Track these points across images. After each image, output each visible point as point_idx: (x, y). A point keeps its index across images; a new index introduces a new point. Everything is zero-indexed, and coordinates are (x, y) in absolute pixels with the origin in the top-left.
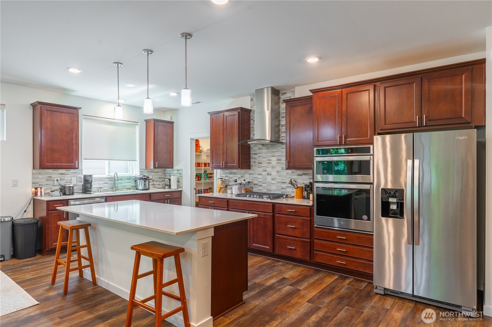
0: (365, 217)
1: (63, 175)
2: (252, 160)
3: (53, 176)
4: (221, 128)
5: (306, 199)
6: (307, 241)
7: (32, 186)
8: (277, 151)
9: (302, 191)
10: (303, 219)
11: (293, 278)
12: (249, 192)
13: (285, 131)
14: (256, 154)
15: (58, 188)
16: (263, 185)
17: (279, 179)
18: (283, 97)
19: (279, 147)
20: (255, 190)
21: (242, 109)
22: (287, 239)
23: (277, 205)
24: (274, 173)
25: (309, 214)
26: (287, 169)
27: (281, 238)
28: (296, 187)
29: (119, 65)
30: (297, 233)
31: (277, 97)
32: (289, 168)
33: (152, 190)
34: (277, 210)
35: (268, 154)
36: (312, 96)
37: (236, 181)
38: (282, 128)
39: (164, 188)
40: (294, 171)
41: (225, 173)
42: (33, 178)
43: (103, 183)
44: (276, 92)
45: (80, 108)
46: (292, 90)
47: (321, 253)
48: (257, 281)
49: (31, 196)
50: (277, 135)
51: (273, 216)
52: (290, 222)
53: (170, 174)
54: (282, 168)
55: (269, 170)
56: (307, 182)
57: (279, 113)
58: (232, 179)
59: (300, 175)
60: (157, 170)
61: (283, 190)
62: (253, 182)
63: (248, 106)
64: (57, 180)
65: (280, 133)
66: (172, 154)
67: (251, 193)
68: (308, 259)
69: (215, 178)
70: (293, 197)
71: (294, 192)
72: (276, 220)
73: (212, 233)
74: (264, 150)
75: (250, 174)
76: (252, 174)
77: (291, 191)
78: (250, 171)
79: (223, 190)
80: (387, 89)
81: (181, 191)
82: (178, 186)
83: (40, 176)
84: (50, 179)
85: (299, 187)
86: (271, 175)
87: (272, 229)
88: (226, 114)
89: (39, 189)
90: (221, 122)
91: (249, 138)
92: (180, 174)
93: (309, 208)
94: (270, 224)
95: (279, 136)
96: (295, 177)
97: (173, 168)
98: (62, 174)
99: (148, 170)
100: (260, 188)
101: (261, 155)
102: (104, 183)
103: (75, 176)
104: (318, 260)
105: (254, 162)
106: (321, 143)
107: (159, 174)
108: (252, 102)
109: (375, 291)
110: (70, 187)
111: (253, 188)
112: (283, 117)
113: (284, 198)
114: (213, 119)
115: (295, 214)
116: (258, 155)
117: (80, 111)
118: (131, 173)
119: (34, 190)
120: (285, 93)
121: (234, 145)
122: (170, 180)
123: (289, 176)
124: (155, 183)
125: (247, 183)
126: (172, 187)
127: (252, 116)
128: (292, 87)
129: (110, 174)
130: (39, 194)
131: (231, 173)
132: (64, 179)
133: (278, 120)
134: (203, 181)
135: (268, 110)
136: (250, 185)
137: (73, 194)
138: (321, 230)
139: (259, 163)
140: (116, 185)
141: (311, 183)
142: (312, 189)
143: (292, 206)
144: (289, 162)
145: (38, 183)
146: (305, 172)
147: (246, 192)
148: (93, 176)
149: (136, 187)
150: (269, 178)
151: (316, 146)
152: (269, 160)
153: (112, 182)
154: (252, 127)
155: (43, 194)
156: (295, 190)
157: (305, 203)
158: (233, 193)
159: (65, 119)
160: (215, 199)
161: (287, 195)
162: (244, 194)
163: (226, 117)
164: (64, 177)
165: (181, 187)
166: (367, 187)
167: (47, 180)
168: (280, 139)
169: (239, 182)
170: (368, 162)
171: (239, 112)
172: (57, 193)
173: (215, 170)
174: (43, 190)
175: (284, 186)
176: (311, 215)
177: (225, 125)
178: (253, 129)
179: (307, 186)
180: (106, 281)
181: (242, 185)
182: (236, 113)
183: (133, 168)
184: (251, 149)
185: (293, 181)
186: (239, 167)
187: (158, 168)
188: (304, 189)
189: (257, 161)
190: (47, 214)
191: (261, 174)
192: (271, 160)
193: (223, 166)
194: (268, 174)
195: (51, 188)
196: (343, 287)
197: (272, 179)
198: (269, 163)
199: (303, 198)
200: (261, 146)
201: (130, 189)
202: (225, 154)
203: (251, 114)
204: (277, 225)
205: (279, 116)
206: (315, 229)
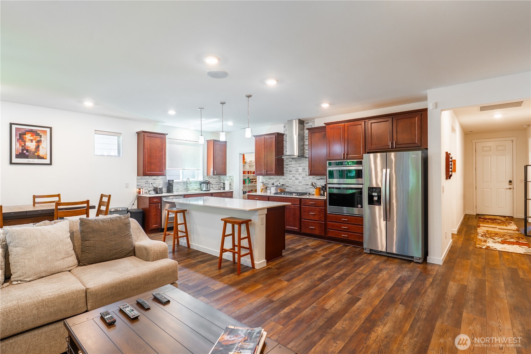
0: (359, 206)
2: (285, 169)
4: (263, 147)
5: (322, 195)
6: (323, 223)
7: (137, 187)
8: (303, 163)
9: (320, 190)
10: (320, 209)
11: (313, 246)
12: (283, 191)
13: (308, 149)
14: (288, 165)
15: (152, 189)
16: (292, 186)
17: (304, 182)
18: (307, 126)
19: (303, 160)
20: (287, 190)
21: (278, 134)
22: (309, 222)
23: (303, 199)
24: (300, 178)
25: (324, 205)
26: (309, 175)
27: (305, 222)
28: (316, 188)
29: (202, 109)
30: (316, 218)
31: (303, 126)
32: (311, 174)
33: (212, 191)
34: (302, 203)
35: (296, 165)
36: (325, 126)
37: (273, 184)
38: (306, 147)
39: (220, 189)
40: (314, 176)
41: (266, 179)
42: (137, 182)
44: (301, 122)
45: (167, 134)
46: (313, 121)
47: (332, 230)
48: (290, 247)
49: (136, 194)
50: (303, 152)
51: (300, 207)
52: (311, 211)
53: (223, 179)
54: (306, 174)
55: (297, 176)
56: (323, 184)
57: (304, 136)
58: (271, 183)
59: (318, 179)
60: (215, 177)
61: (306, 190)
62: (285, 185)
63: (282, 131)
64: (152, 184)
65: (305, 151)
66: (225, 165)
67: (284, 192)
68: (323, 234)
69: (258, 182)
70: (314, 194)
71: (314, 191)
72: (302, 209)
73: (266, 212)
74: (294, 162)
75: (283, 179)
76: (285, 179)
77: (313, 191)
78: (284, 177)
79: (264, 190)
80: (372, 124)
81: (232, 192)
82: (230, 189)
83: (141, 181)
84: (148, 182)
85: (317, 188)
86: (298, 179)
87: (299, 216)
88: (266, 137)
89: (141, 189)
90: (263, 142)
91: (283, 154)
92: (232, 179)
93: (324, 201)
94: (298, 213)
95: (304, 153)
96: (315, 181)
97: (226, 175)
98: (154, 179)
99: (209, 177)
100: (291, 189)
101: (291, 165)
102: (180, 186)
103: (162, 181)
104: (330, 235)
105: (287, 171)
106: (331, 158)
107: (216, 179)
108: (285, 128)
109: (365, 251)
110: (160, 188)
111: (285, 189)
112: (306, 139)
113: (307, 195)
114: (257, 141)
115: (315, 205)
116: (289, 165)
117: (167, 136)
118: (197, 179)
119: (138, 190)
120: (308, 123)
121: (272, 158)
122: (224, 184)
123: (311, 180)
124: (214, 186)
125: (282, 185)
126: (226, 189)
127: (285, 138)
128: (312, 120)
129: (183, 179)
130: (141, 193)
131: (270, 179)
132: (155, 183)
133: (303, 141)
134: (247, 184)
135: (296, 135)
136: (283, 187)
137: (162, 193)
138: (332, 215)
139: (290, 171)
140: (188, 187)
141: (325, 185)
142: (326, 189)
143: (313, 200)
144: (311, 171)
145: (140, 185)
146: (322, 177)
147: (281, 191)
148: (174, 181)
149: (201, 189)
150: (297, 182)
151: (328, 160)
152: (297, 169)
153: (186, 185)
154: (285, 146)
155: (144, 193)
156: (315, 190)
157: (322, 198)
158: (272, 192)
159: (158, 141)
160: (260, 196)
161: (309, 193)
162: (279, 193)
163: (267, 139)
164: (156, 181)
165: (232, 189)
166: (361, 186)
167: (145, 183)
168: (305, 155)
169: (275, 184)
170: (361, 170)
171: (276, 136)
172: (153, 192)
173: (258, 176)
174: (144, 190)
175: (308, 187)
176: (325, 206)
177: (266, 145)
178: (285, 147)
179: (323, 187)
180: (197, 245)
181: (278, 187)
182: (274, 136)
183: (198, 175)
184: (284, 162)
185: (314, 184)
186: (276, 174)
187: (216, 175)
188: (321, 189)
189: (288, 170)
190: (149, 206)
191: (292, 179)
192: (298, 169)
193: (264, 174)
194: (296, 179)
195: (148, 189)
196: (346, 250)
197: (299, 183)
198: (297, 171)
199: (321, 195)
200: (291, 159)
201: (197, 190)
202: (266, 165)
203: (284, 136)
204: (302, 213)
205: (304, 138)
206: (328, 215)
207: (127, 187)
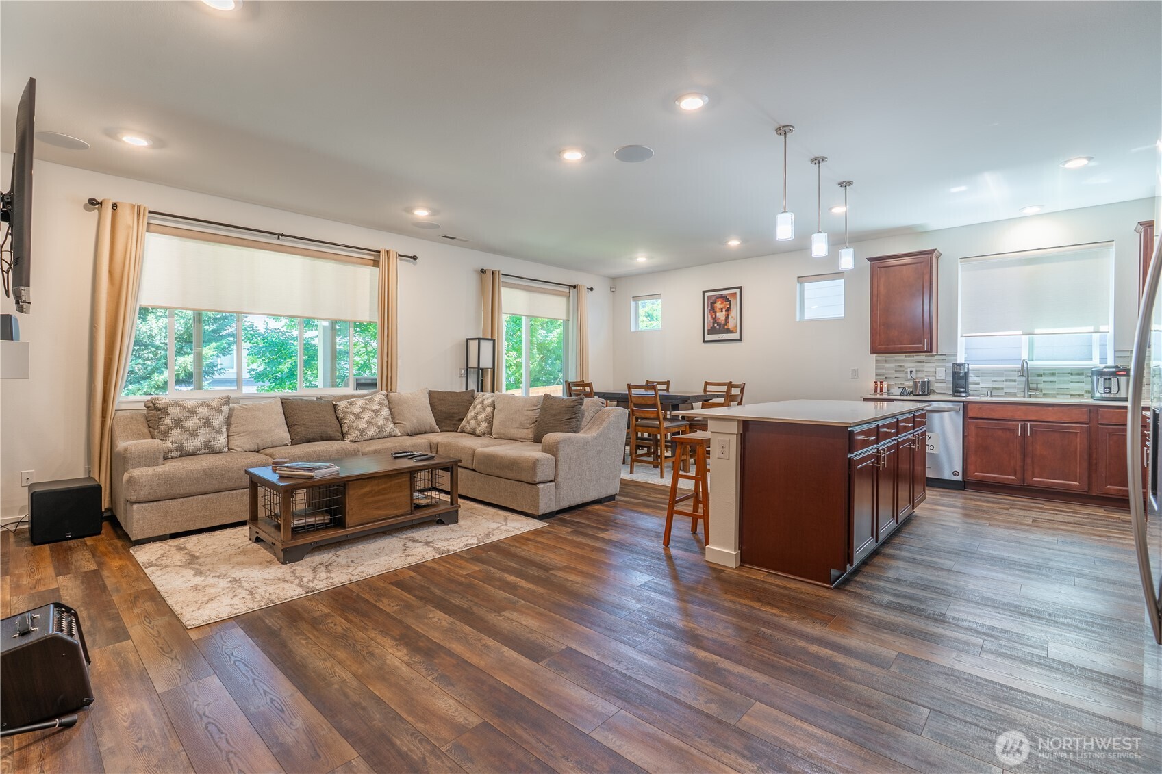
1: (922, 364)
3: (906, 365)
7: (876, 379)
15: (912, 383)
42: (877, 368)
43: (1003, 379)
45: (934, 251)
64: (912, 371)
83: (884, 365)
84: (900, 369)
89: (879, 383)
98: (919, 362)
102: (1006, 381)
103: (943, 366)
110: (923, 382)
130: (885, 390)
132: (923, 371)
137: (927, 394)
145: (883, 375)
153: (1023, 379)
164: (923, 366)
167: (896, 371)
195: (902, 383)
207: (855, 377)
